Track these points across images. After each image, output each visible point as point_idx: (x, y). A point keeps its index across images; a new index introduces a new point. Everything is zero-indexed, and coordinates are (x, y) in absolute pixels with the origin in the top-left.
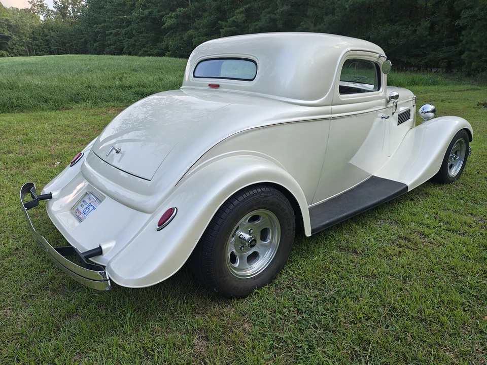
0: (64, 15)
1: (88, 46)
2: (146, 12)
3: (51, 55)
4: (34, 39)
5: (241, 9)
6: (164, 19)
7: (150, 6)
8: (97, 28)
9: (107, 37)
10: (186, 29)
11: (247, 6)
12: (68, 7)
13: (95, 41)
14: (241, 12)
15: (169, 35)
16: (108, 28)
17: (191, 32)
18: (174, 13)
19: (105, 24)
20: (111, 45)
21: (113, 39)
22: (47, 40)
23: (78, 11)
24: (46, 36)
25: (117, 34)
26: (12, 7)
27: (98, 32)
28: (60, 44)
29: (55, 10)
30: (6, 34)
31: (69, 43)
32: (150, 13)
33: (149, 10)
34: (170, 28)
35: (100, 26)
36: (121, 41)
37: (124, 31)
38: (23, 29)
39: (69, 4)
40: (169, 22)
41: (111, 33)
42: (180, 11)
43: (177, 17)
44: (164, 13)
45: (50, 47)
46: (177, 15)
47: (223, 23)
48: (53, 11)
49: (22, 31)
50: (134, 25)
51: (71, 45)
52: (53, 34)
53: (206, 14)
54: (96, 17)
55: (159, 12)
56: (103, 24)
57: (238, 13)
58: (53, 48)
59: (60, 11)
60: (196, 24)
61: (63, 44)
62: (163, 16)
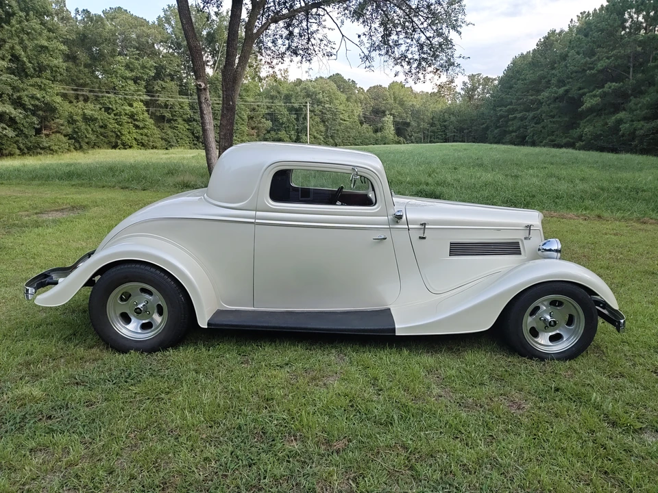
0: (471, 97)
1: (489, 132)
2: (561, 91)
3: (445, 142)
4: (432, 125)
6: (585, 98)
7: (568, 83)
8: (502, 111)
9: (510, 123)
10: (616, 112)
12: (478, 88)
13: (497, 127)
15: (589, 120)
16: (514, 111)
17: (621, 115)
18: (600, 91)
19: (511, 107)
20: (512, 132)
21: (517, 124)
22: (445, 126)
23: (488, 92)
24: (445, 121)
25: (522, 119)
26: (422, 92)
27: (501, 117)
28: (457, 130)
29: (463, 92)
30: (408, 120)
31: (468, 129)
32: (567, 91)
33: (567, 88)
34: (591, 110)
35: (504, 109)
36: (525, 127)
37: (531, 114)
38: (424, 114)
39: (479, 85)
40: (589, 102)
41: (515, 117)
42: (610, 87)
43: (604, 95)
44: (586, 90)
45: (446, 134)
46: (604, 92)
48: (460, 93)
49: (422, 117)
50: (544, 108)
51: (470, 131)
52: (453, 118)
53: (652, 90)
54: (502, 98)
55: (580, 89)
56: (508, 107)
58: (449, 134)
59: (468, 93)
60: (631, 104)
61: (462, 130)
62: (584, 94)
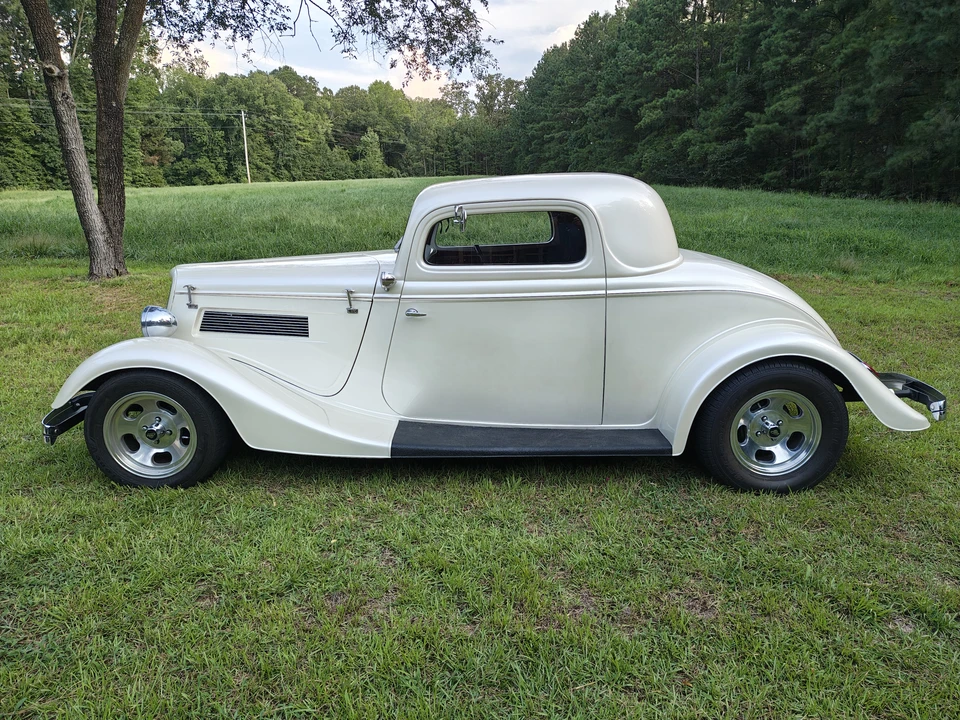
0: (489, 109)
1: (517, 160)
2: (612, 99)
4: (438, 149)
5: (795, 88)
6: (643, 110)
7: (620, 88)
8: (532, 129)
9: (547, 146)
10: (681, 130)
11: (810, 81)
12: (499, 94)
13: (528, 152)
14: (796, 94)
15: (649, 141)
16: (550, 128)
17: (688, 134)
18: (661, 100)
19: (546, 123)
20: (549, 159)
21: (554, 147)
22: (456, 151)
23: (512, 102)
24: (456, 143)
25: (562, 140)
26: (419, 98)
27: (534, 137)
28: (474, 156)
29: (477, 101)
30: (402, 141)
31: (488, 155)
32: (619, 101)
33: (618, 96)
34: (650, 128)
35: (537, 126)
36: (566, 152)
37: (573, 135)
38: (425, 133)
39: (500, 90)
40: (649, 116)
41: (552, 138)
42: (673, 96)
43: (666, 107)
44: (643, 100)
45: (458, 163)
46: (666, 102)
47: (755, 116)
48: (473, 102)
49: (422, 137)
50: (590, 125)
51: (492, 159)
52: (466, 140)
53: (724, 99)
54: (533, 111)
55: (635, 97)
56: (542, 123)
57: (789, 95)
58: (463, 163)
59: (485, 102)
60: (700, 119)
61: (480, 156)
62: (641, 105)
